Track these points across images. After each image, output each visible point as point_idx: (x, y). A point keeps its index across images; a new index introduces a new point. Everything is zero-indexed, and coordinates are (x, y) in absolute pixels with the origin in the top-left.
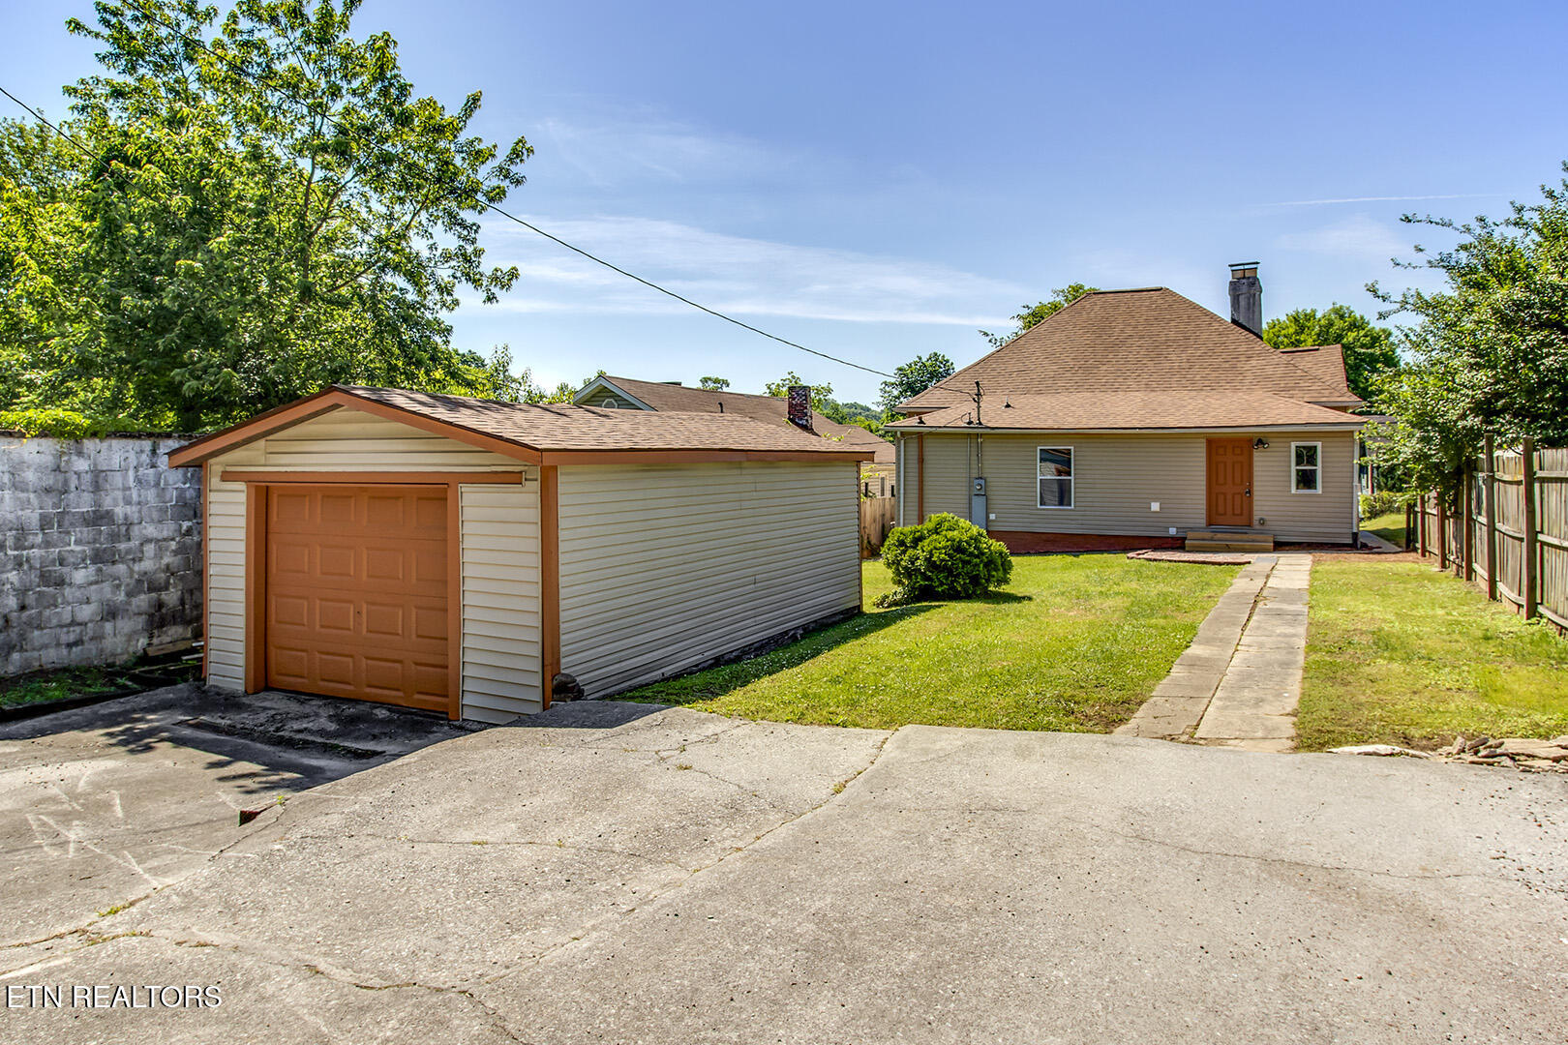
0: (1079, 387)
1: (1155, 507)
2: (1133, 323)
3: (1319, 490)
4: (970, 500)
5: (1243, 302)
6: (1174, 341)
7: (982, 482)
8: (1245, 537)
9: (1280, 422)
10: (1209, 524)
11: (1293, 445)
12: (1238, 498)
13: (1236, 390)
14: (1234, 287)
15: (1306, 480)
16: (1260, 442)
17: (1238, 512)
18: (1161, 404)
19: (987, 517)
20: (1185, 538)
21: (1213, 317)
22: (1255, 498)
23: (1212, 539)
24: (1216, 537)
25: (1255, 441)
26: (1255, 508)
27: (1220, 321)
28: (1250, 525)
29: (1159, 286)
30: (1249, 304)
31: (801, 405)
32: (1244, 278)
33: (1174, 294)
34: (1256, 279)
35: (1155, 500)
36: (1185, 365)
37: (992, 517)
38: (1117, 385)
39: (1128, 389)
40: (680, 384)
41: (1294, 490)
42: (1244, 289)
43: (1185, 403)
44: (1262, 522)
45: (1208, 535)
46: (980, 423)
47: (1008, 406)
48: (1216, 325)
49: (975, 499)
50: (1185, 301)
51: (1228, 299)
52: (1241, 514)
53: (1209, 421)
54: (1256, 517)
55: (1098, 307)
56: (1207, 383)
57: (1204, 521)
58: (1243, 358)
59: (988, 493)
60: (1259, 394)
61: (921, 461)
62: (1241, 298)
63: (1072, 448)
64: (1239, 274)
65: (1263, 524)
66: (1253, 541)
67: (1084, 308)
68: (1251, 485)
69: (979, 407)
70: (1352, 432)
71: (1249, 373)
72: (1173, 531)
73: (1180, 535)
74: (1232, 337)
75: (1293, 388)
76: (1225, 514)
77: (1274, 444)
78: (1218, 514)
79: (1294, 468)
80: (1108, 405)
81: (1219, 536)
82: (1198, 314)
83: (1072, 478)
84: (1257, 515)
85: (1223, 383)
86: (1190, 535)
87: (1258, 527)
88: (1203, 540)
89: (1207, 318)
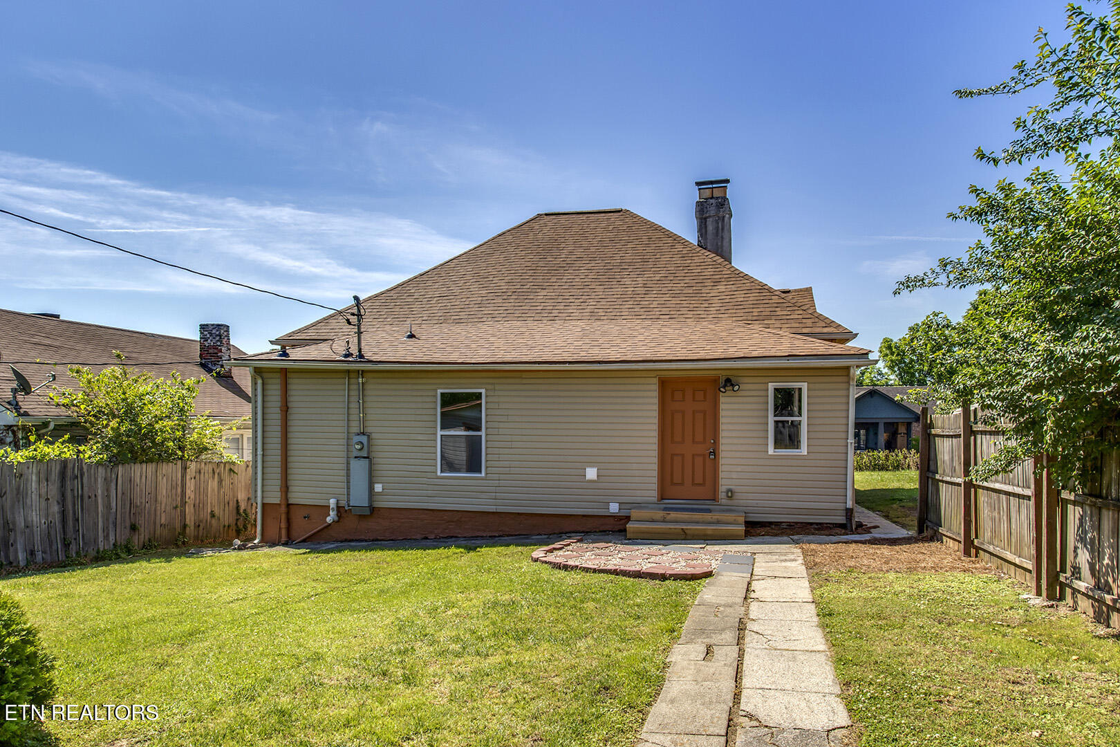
0: (508, 316)
1: (591, 473)
2: (585, 244)
3: (804, 450)
4: (348, 463)
5: (710, 228)
6: (630, 264)
7: (364, 439)
8: (707, 516)
9: (755, 354)
10: (662, 497)
11: (771, 386)
12: (699, 461)
13: (699, 319)
14: (701, 208)
15: (787, 437)
16: (729, 382)
17: (699, 480)
18: (604, 334)
19: (371, 488)
20: (628, 518)
21: (676, 238)
22: (722, 461)
23: (664, 521)
24: (669, 517)
25: (722, 381)
26: (721, 475)
27: (685, 243)
28: (714, 499)
29: (618, 207)
30: (717, 228)
31: (215, 347)
32: (712, 198)
33: (634, 216)
34: (725, 199)
35: (591, 464)
36: (641, 290)
37: (378, 488)
38: (555, 313)
39: (569, 318)
40: (58, 316)
41: (771, 451)
42: (712, 210)
43: (635, 333)
44: (730, 494)
45: (659, 514)
46: (361, 356)
47: (412, 336)
48: (679, 247)
49: (355, 464)
50: (646, 222)
51: (695, 223)
52: (703, 484)
53: (663, 353)
54: (722, 489)
55: (548, 228)
56: (665, 311)
57: (655, 494)
58: (708, 283)
59: (373, 455)
60: (727, 323)
61: (285, 409)
62: (709, 221)
63: (483, 391)
64: (707, 193)
65: (730, 498)
66: (718, 522)
67: (532, 228)
68: (716, 442)
69: (359, 333)
70: (848, 368)
71: (716, 300)
72: (614, 508)
73: (624, 513)
74: (697, 260)
75: (769, 317)
76: (682, 484)
77: (748, 385)
78: (673, 484)
79: (771, 419)
80: (537, 337)
81: (673, 515)
82: (660, 235)
83: (483, 433)
84: (724, 484)
85: (684, 311)
86: (635, 514)
87: (724, 501)
88: (653, 521)
89: (670, 240)
